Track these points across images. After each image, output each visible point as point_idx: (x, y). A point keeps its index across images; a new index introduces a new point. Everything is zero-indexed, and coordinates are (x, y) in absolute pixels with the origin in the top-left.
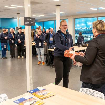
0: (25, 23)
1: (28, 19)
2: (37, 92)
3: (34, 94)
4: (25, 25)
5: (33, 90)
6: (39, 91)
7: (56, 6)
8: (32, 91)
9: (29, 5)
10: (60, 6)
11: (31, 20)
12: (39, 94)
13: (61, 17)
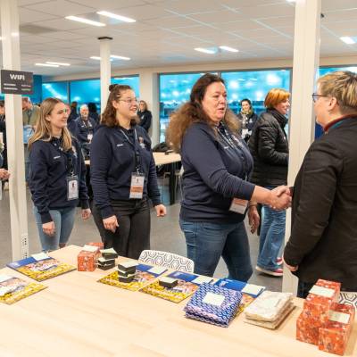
0: (3, 86)
1: (12, 77)
2: (29, 265)
3: (22, 269)
4: (4, 91)
5: (19, 262)
6: (37, 261)
7: (100, 39)
8: (17, 264)
9: (16, 34)
10: (111, 39)
11: (21, 77)
12: (35, 270)
13: (113, 70)
